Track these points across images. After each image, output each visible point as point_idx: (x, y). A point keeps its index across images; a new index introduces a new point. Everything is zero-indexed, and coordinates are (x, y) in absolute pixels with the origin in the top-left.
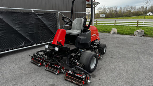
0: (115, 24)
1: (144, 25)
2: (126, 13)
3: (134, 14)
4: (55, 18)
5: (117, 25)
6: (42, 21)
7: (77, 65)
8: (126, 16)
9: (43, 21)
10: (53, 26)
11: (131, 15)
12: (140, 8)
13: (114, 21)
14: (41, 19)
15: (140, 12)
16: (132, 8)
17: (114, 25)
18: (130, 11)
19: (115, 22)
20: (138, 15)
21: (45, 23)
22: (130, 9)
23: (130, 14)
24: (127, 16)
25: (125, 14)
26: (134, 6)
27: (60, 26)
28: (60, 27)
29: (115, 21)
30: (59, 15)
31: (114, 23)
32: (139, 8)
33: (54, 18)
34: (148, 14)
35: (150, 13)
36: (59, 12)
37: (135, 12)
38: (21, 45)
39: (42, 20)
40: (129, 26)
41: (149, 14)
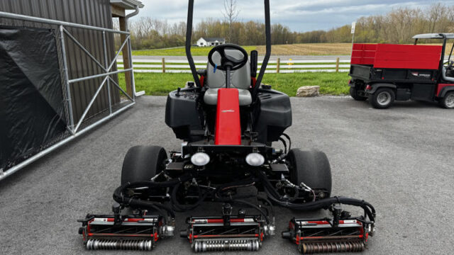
0: (164, 69)
2: (145, 38)
3: (167, 41)
4: (53, 50)
6: (13, 63)
8: (148, 47)
9: (20, 65)
10: (50, 83)
11: (160, 44)
12: (178, 26)
14: (10, 53)
15: (179, 36)
16: (158, 24)
18: (156, 33)
19: (164, 63)
20: (178, 46)
21: (24, 69)
22: (153, 28)
23: (157, 41)
24: (152, 47)
25: (145, 42)
26: (162, 20)
27: (70, 81)
28: (72, 84)
30: (62, 37)
32: (176, 25)
33: (51, 48)
34: (198, 44)
35: (202, 40)
36: (64, 26)
37: (169, 37)
39: (15, 60)
41: (202, 44)
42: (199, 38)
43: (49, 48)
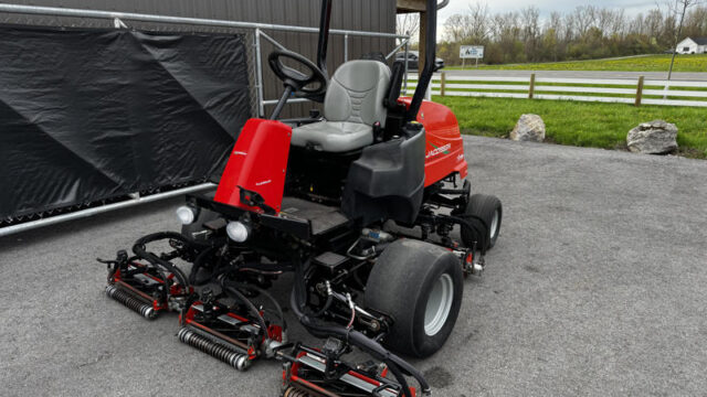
0: (531, 92)
1: (670, 98)
2: (578, 40)
3: (615, 45)
4: (239, 61)
5: (540, 96)
6: (168, 75)
7: (350, 316)
8: (577, 56)
9: (178, 78)
10: (228, 103)
11: (602, 51)
12: (644, 19)
13: (528, 79)
14: (163, 64)
15: (643, 38)
16: (605, 17)
17: (526, 96)
18: (598, 33)
19: (533, 83)
20: (635, 53)
21: (184, 83)
22: (597, 24)
23: (595, 47)
24: (584, 55)
25: (575, 48)
26: (616, 10)
27: (263, 102)
28: (265, 106)
29: (533, 77)
30: (258, 41)
31: (527, 88)
32: (640, 18)
33: (236, 58)
34: (679, 49)
35: (688, 42)
36: (261, 29)
37: (619, 39)
38: (64, 197)
39: (171, 71)
40: (598, 103)
41: (686, 49)
42: (682, 38)
43: (232, 58)
